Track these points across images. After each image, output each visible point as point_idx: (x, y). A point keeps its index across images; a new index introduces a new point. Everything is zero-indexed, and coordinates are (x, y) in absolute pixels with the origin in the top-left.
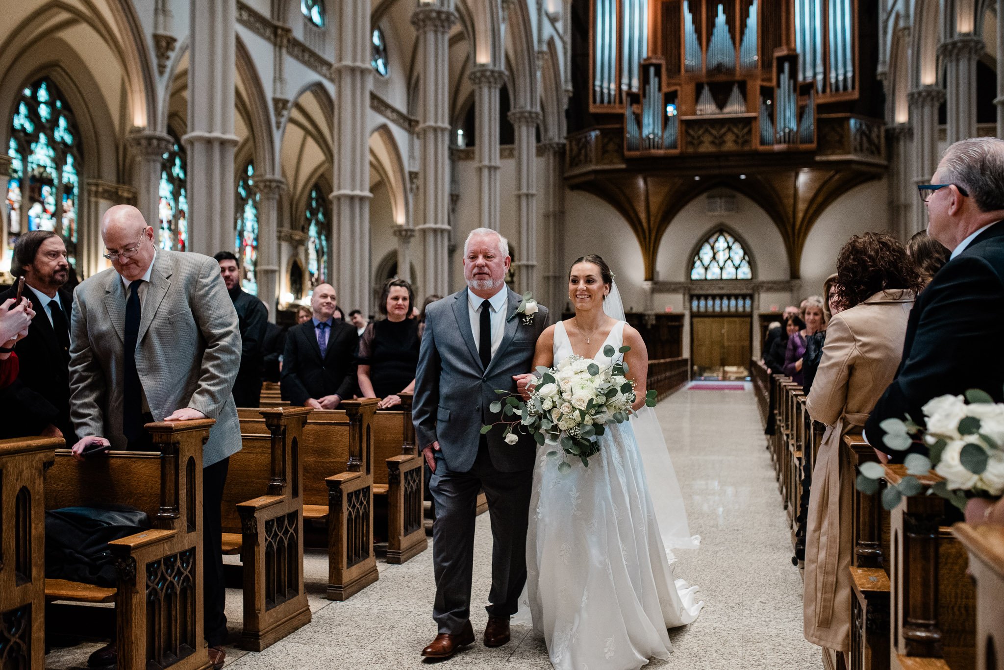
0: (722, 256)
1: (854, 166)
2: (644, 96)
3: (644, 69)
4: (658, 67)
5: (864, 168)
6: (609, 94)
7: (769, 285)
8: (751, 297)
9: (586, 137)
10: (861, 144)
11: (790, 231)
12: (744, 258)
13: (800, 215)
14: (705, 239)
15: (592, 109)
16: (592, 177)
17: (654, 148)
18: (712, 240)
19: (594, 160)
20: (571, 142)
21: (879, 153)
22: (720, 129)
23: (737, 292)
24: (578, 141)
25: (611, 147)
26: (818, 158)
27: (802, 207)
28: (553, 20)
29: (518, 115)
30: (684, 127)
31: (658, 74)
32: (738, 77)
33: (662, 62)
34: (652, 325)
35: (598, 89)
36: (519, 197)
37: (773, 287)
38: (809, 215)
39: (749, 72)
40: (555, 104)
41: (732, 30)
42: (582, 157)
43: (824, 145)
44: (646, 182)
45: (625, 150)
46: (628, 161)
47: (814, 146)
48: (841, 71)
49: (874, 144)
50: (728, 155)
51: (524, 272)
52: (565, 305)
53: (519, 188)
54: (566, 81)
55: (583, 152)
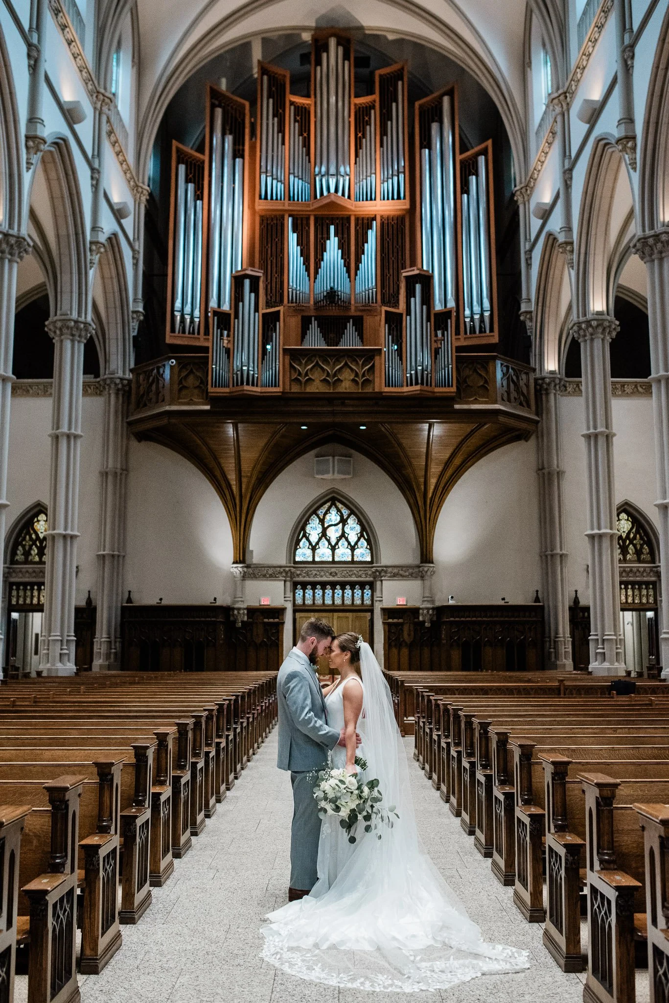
0: (333, 533)
1: (502, 419)
2: (237, 317)
3: (238, 281)
4: (254, 281)
5: (512, 422)
6: (192, 321)
7: (396, 571)
8: (372, 586)
9: (158, 368)
10: (508, 393)
11: (420, 503)
12: (362, 535)
13: (433, 481)
14: (312, 511)
15: (169, 340)
16: (165, 421)
17: (248, 384)
18: (321, 512)
19: (167, 398)
20: (138, 375)
21: (529, 406)
22: (334, 365)
23: (354, 579)
24: (148, 374)
25: (191, 381)
26: (457, 407)
27: (435, 470)
28: (119, 214)
29: (59, 324)
30: (287, 358)
31: (254, 289)
32: (353, 312)
33: (260, 274)
34: (243, 622)
35: (178, 315)
36: (56, 438)
37: (399, 572)
38: (444, 481)
39: (368, 308)
40: (120, 326)
41: (345, 256)
42: (152, 395)
43: (464, 390)
44: (236, 429)
45: (209, 386)
46: (214, 400)
47: (454, 389)
48: (477, 309)
49: (523, 394)
50: (343, 398)
51: (60, 544)
52: (126, 596)
53: (57, 424)
54: (135, 300)
55: (154, 387)
